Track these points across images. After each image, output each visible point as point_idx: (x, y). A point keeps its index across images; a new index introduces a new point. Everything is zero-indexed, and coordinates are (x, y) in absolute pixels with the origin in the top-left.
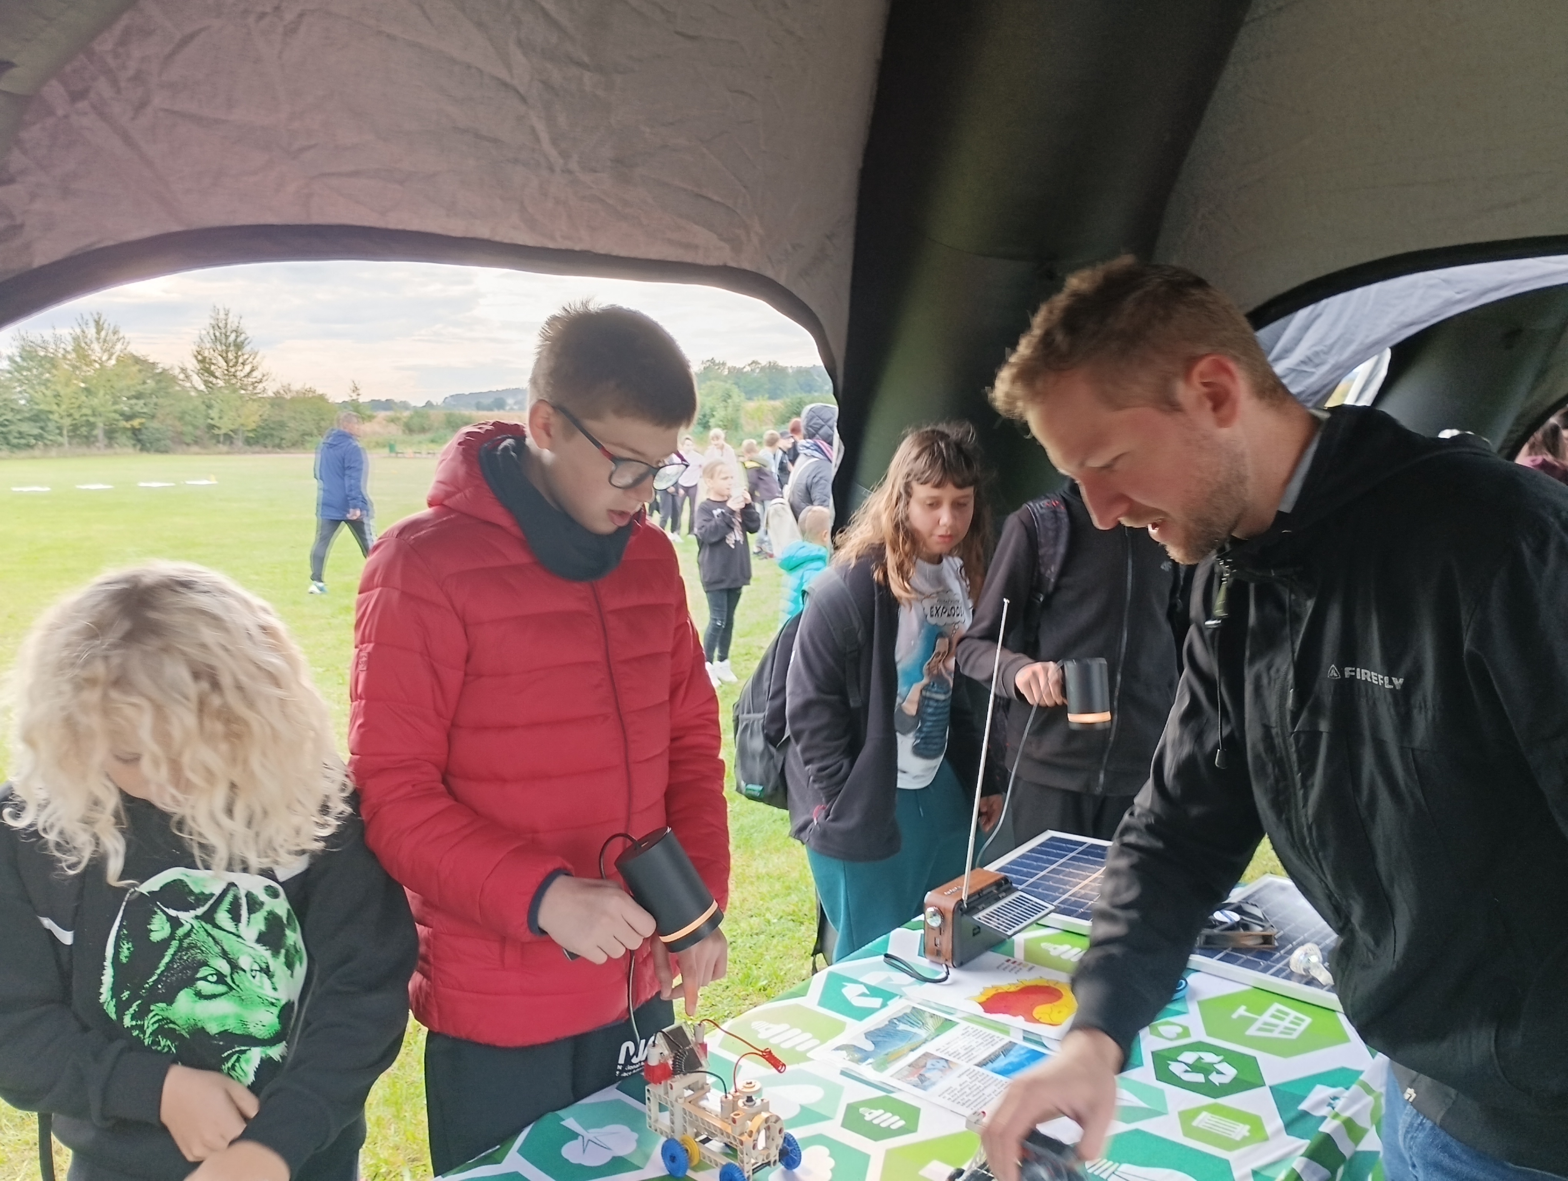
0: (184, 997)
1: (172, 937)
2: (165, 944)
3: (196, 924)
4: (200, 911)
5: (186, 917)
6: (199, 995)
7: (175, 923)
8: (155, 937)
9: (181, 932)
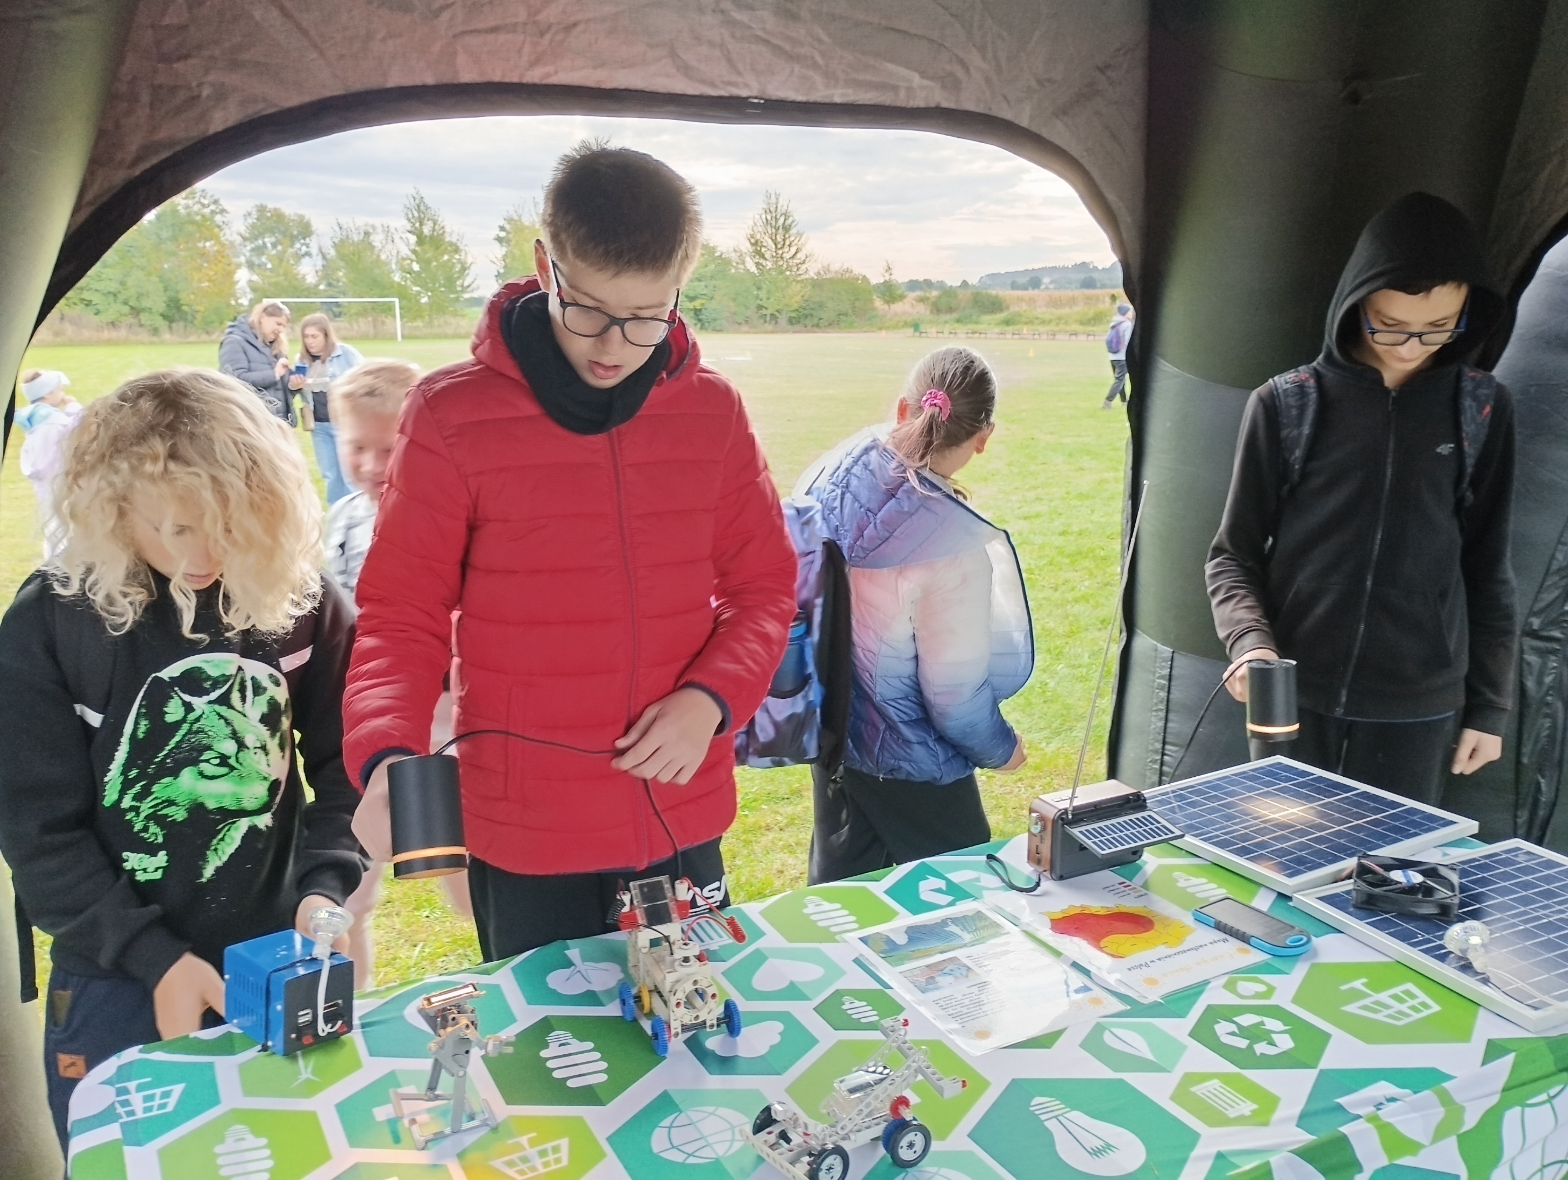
0: (188, 774)
1: (184, 720)
2: (177, 725)
3: (208, 709)
4: (214, 695)
5: (199, 703)
6: (201, 774)
7: (189, 708)
8: (169, 719)
9: (192, 717)
